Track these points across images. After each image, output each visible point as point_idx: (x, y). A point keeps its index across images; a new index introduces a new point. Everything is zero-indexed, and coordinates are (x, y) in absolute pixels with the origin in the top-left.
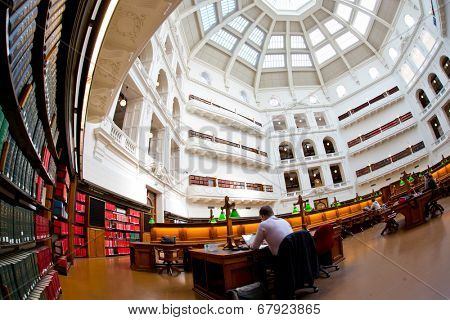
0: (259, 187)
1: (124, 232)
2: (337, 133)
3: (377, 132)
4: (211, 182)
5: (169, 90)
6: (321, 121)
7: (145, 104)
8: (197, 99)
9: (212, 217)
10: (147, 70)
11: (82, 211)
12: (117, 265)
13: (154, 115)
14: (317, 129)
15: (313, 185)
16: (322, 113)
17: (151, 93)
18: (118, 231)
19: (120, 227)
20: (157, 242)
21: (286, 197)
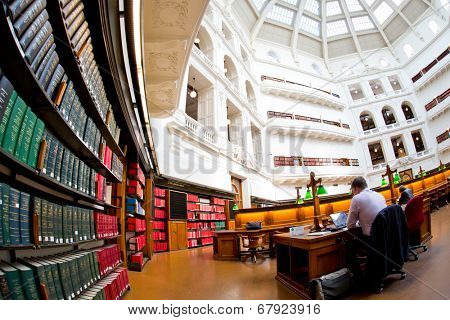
0: (345, 162)
1: (209, 222)
2: (413, 95)
4: (296, 162)
5: (239, 74)
6: (396, 85)
7: (216, 92)
8: (270, 78)
9: (299, 197)
10: (211, 58)
11: (162, 205)
12: (201, 256)
13: (228, 101)
14: (394, 94)
15: (397, 155)
16: (396, 76)
17: (220, 80)
18: (203, 221)
19: (203, 217)
20: (242, 229)
21: (372, 171)
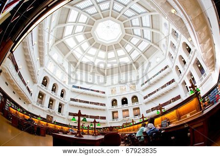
3: (87, 102)
15: (49, 107)
21: (35, 104)
